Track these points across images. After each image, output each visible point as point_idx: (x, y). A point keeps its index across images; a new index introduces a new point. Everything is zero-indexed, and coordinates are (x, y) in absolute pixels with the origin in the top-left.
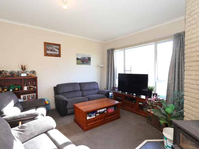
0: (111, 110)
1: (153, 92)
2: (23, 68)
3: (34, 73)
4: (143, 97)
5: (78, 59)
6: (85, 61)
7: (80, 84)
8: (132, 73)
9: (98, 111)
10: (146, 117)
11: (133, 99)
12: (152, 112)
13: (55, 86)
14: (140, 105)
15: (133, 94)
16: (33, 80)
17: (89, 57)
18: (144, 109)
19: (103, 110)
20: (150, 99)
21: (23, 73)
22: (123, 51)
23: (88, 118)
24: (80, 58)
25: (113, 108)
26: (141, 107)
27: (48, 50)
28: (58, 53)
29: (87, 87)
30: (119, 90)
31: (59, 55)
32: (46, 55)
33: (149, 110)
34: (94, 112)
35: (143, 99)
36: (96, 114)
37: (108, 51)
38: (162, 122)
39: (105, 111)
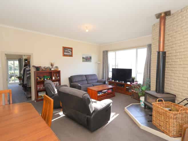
0: (110, 91)
1: (135, 80)
2: (52, 65)
3: (57, 68)
4: (129, 83)
5: (83, 58)
6: (88, 59)
7: (86, 76)
8: (118, 68)
9: (103, 91)
10: (131, 95)
11: (122, 85)
12: (134, 91)
13: (69, 77)
14: (127, 88)
15: (122, 82)
16: (58, 73)
17: (91, 56)
18: (129, 91)
19: (105, 91)
20: (133, 83)
21: (52, 68)
22: (115, 53)
23: (98, 95)
24: (84, 57)
25: (111, 90)
26: (127, 90)
27: (65, 52)
28: (71, 54)
29: (90, 78)
30: (112, 80)
31: (71, 56)
32: (64, 55)
33: (132, 90)
34: (101, 91)
35: (129, 84)
36: (102, 93)
37: (104, 52)
38: (140, 95)
39: (106, 91)
